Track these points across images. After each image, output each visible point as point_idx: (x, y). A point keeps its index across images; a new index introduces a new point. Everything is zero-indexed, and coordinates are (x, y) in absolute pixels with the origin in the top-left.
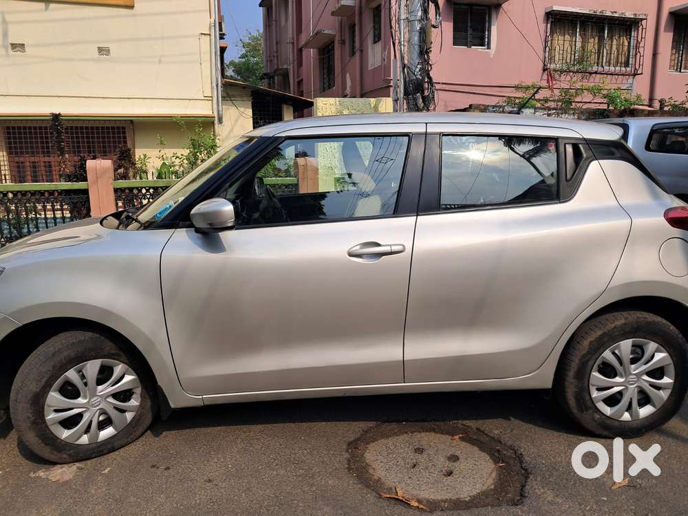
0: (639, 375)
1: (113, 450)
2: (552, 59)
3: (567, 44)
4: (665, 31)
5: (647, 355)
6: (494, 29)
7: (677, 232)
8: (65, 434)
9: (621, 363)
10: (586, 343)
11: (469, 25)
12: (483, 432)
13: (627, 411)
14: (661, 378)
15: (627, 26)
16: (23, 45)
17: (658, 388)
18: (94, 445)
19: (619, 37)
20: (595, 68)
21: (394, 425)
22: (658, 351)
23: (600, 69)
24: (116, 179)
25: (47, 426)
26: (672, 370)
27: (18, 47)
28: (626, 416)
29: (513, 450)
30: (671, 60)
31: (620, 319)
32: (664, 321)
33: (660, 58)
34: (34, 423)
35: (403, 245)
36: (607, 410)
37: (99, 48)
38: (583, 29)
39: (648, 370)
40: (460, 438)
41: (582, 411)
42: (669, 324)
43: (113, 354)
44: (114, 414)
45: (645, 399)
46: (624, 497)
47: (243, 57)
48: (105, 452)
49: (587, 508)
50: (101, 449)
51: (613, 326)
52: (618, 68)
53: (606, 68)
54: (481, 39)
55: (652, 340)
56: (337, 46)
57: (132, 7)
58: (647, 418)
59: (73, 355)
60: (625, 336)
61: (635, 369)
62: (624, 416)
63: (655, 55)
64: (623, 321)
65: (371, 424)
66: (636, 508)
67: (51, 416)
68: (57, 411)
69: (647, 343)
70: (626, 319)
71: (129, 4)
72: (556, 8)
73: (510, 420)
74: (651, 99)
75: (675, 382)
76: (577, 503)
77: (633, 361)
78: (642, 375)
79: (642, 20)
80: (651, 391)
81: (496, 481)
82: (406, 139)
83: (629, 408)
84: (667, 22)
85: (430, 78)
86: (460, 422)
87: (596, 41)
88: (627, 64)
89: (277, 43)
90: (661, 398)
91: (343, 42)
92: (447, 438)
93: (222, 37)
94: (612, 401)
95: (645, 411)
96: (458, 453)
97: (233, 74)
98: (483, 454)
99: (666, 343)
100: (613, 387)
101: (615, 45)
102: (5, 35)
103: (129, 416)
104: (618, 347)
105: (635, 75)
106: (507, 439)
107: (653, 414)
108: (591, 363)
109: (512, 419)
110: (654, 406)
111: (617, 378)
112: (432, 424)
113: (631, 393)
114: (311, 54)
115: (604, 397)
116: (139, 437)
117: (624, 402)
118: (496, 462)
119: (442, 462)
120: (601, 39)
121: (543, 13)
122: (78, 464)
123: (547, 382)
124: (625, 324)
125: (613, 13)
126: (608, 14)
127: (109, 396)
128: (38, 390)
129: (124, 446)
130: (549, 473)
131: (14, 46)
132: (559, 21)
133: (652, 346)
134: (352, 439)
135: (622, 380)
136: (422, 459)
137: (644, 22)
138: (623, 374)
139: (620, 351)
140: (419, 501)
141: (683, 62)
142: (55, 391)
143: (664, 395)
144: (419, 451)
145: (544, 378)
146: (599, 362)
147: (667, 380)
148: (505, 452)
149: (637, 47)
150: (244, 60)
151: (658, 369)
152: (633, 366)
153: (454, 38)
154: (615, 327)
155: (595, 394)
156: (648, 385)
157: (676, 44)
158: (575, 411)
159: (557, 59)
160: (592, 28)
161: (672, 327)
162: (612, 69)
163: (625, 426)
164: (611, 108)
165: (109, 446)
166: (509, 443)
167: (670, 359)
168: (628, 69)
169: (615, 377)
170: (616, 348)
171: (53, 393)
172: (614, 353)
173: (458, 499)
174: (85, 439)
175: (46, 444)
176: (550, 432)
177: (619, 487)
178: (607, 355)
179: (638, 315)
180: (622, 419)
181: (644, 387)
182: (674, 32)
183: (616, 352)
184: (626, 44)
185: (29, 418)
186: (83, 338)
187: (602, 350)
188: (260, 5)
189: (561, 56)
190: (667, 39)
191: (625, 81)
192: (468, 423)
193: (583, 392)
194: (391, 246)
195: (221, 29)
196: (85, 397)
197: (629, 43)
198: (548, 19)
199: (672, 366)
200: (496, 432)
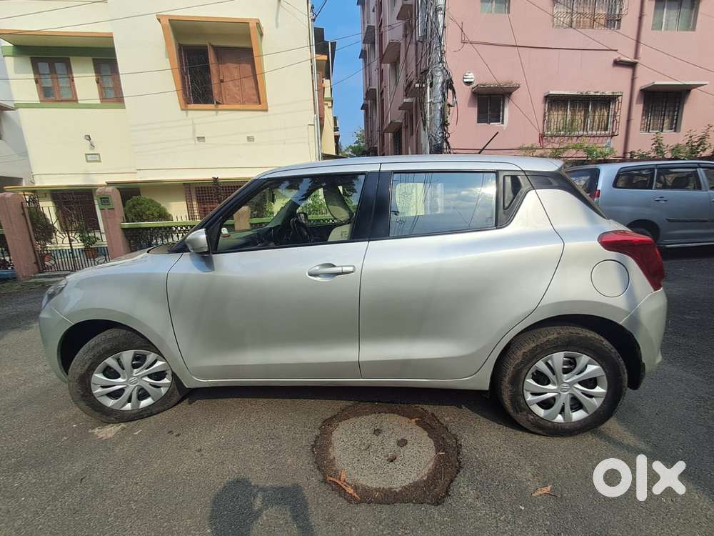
0: (571, 384)
1: (152, 414)
2: (549, 128)
3: (560, 118)
4: (637, 103)
5: (579, 367)
6: (507, 110)
7: (612, 255)
8: (110, 403)
9: (554, 373)
10: (520, 354)
11: (489, 108)
12: (436, 417)
13: (560, 413)
14: (594, 388)
15: (606, 101)
16: (204, 137)
17: (591, 396)
18: (136, 411)
19: (601, 110)
20: (581, 133)
21: (368, 405)
22: (590, 363)
23: (585, 133)
24: (251, 218)
25: (95, 398)
26: (605, 380)
27: (201, 139)
28: (559, 418)
29: (456, 439)
30: (641, 124)
31: (553, 334)
32: (597, 336)
33: (632, 122)
34: (83, 396)
35: (354, 266)
36: (541, 412)
37: (248, 137)
38: (573, 106)
39: (581, 380)
40: (416, 421)
41: (517, 412)
42: (603, 339)
43: (145, 346)
44: (150, 389)
45: (577, 404)
46: (542, 508)
47: (356, 142)
48: (145, 416)
49: (502, 518)
50: (142, 414)
51: (545, 339)
52: (599, 132)
53: (590, 133)
54: (497, 117)
55: (584, 354)
56: (403, 130)
57: (267, 110)
58: (579, 421)
59: (109, 347)
60: (557, 349)
61: (567, 378)
62: (557, 419)
63: (629, 121)
64: (555, 336)
65: (349, 403)
66: (551, 523)
67: (97, 391)
68: (103, 387)
69: (578, 357)
70: (559, 333)
71: (264, 108)
72: (551, 93)
73: (461, 408)
74: (625, 153)
75: (607, 393)
76: (494, 510)
77: (566, 371)
78: (575, 383)
79: (618, 96)
80: (583, 399)
81: (431, 471)
82: (364, 176)
83: (562, 411)
84: (638, 96)
85: (448, 143)
86: (420, 406)
87: (583, 113)
88: (606, 129)
89: (371, 132)
90: (594, 405)
91: (406, 127)
92: (404, 420)
93: (336, 129)
94: (546, 404)
95: (578, 415)
96: (408, 438)
97: (350, 153)
98: (429, 439)
99: (598, 356)
100: (546, 393)
101: (597, 115)
102: (194, 131)
103: (164, 390)
104: (551, 358)
105: (612, 136)
106: (453, 428)
107: (586, 418)
108: (525, 371)
109: (464, 407)
110: (587, 411)
111: (550, 385)
112: (398, 407)
113: (564, 398)
114: (389, 136)
115: (538, 401)
116: (177, 404)
117: (557, 406)
118: (437, 450)
119: (391, 445)
120: (587, 111)
121: (542, 97)
122: (123, 425)
123: (486, 386)
124: (557, 338)
125: (595, 92)
126: (592, 94)
127: (145, 376)
128: (83, 372)
129: (162, 412)
130: (478, 470)
131: (199, 138)
132: (555, 101)
133: (584, 359)
134: (329, 417)
135: (555, 387)
136: (376, 440)
137: (620, 98)
138: (555, 381)
139: (553, 362)
140: (356, 488)
141: (651, 125)
142: (99, 373)
143: (597, 403)
144: (377, 432)
145: (482, 381)
146: (532, 370)
147: (598, 390)
148: (448, 441)
149: (615, 116)
150: (356, 145)
151: (590, 379)
152: (565, 375)
153: (478, 118)
154: (547, 341)
155: (529, 398)
156: (580, 393)
157: (646, 112)
158: (511, 411)
159: (552, 128)
160: (580, 105)
161: (606, 342)
162: (594, 133)
163: (558, 428)
164: (590, 159)
165: (149, 412)
166: (453, 432)
167: (603, 371)
168: (607, 132)
169: (547, 384)
170: (548, 359)
171: (96, 375)
172: (547, 364)
173: (390, 489)
174: (128, 406)
175: (96, 411)
176: (492, 423)
177: (541, 495)
178: (541, 365)
179: (570, 330)
180: (555, 421)
181: (576, 395)
182: (644, 103)
183: (550, 362)
184: (606, 114)
185: (78, 392)
186: (118, 335)
187: (535, 360)
188: (362, 109)
189: (555, 126)
190: (638, 109)
191: (604, 141)
192: (426, 407)
193: (518, 396)
194: (342, 266)
195: (335, 124)
196: (124, 378)
197: (608, 115)
198: (546, 100)
199: (605, 377)
200: (447, 419)
